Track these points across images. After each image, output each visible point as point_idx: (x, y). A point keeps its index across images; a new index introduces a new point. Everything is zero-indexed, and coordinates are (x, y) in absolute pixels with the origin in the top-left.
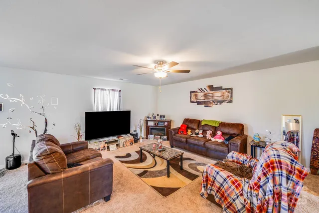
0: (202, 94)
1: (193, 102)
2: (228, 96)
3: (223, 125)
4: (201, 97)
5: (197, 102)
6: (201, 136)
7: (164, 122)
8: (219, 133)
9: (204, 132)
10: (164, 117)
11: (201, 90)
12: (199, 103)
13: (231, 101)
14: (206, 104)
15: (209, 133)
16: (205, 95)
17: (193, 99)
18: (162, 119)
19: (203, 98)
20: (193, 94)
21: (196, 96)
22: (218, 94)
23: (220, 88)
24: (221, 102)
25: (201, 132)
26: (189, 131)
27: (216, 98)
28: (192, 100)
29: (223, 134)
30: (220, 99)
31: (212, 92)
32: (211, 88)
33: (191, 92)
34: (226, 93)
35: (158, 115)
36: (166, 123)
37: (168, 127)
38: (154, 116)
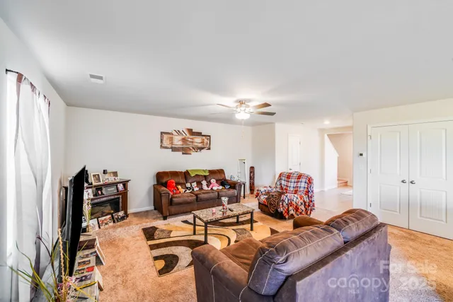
0: (180, 138)
1: (166, 148)
2: (207, 144)
3: (212, 172)
4: (177, 141)
5: (172, 148)
6: (196, 189)
7: (116, 184)
8: (213, 181)
9: (199, 184)
10: (115, 174)
11: (179, 132)
12: (174, 149)
13: (209, 149)
14: (185, 151)
15: (204, 183)
16: (184, 140)
17: (166, 143)
18: (111, 179)
19: (180, 143)
21: (171, 139)
22: (198, 140)
23: (199, 134)
24: (201, 149)
25: (194, 184)
26: (179, 187)
27: (196, 144)
29: (217, 181)
30: (200, 145)
31: (192, 137)
32: (190, 131)
33: (162, 133)
34: (206, 140)
35: (105, 172)
36: (121, 187)
37: (124, 194)
38: (94, 176)
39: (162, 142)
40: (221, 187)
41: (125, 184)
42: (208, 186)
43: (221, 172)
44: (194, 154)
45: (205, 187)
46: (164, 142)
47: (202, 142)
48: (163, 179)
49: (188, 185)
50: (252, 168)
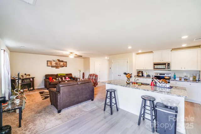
0: (54, 63)
3: (67, 75)
4: (54, 64)
5: (51, 66)
6: (60, 80)
8: (67, 77)
9: (62, 78)
10: (29, 75)
11: (54, 61)
12: (52, 67)
13: (66, 66)
14: (57, 67)
15: (63, 78)
16: (56, 63)
18: (28, 77)
19: (55, 64)
20: (49, 62)
21: (51, 63)
22: (62, 63)
23: (62, 61)
24: (63, 66)
25: (60, 79)
26: (54, 79)
27: (61, 65)
28: (49, 65)
29: (69, 77)
30: (63, 65)
31: (59, 62)
32: (59, 60)
33: (47, 61)
34: (65, 64)
35: (25, 74)
36: (31, 79)
37: (33, 82)
38: (21, 76)
39: (47, 64)
40: (70, 79)
41: (33, 78)
42: (65, 79)
43: (71, 74)
44: (60, 68)
45: (64, 80)
46: (48, 64)
47: (64, 64)
48: (47, 77)
49: (57, 79)
50: (83, 73)
